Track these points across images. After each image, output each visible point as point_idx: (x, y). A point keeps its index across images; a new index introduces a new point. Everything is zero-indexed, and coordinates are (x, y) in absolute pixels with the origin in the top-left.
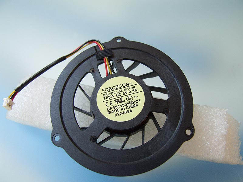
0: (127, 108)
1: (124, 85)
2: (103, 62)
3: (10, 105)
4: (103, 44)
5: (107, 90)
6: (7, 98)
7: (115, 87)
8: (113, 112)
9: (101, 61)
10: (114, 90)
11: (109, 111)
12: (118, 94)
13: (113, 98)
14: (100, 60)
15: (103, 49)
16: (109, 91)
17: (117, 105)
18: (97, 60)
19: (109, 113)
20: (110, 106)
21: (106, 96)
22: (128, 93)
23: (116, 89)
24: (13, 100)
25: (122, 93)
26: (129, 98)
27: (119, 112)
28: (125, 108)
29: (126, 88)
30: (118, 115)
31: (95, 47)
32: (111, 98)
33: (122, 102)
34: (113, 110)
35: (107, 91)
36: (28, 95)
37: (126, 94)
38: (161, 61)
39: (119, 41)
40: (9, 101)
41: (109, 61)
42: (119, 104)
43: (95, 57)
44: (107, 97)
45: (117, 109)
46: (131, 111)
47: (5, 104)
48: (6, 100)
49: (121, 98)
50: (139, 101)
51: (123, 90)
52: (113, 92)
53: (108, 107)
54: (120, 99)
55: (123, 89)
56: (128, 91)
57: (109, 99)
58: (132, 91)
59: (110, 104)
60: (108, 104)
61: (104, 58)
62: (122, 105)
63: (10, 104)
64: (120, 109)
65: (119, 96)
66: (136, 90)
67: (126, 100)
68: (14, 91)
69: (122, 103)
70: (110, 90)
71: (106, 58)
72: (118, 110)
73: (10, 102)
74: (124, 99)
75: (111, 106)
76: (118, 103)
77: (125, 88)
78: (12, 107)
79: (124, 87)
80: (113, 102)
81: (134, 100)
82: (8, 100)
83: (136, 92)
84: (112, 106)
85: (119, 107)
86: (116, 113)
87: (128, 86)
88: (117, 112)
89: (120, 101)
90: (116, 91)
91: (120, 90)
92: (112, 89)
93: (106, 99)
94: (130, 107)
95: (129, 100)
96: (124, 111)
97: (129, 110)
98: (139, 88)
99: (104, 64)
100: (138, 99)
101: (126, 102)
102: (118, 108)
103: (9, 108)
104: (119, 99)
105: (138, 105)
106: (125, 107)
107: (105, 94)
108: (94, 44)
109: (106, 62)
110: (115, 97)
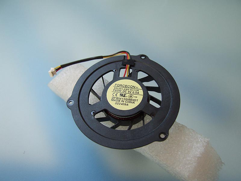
0: (126, 102)
1: (131, 87)
4: (131, 56)
5: (118, 85)
7: (125, 86)
9: (124, 67)
10: (123, 87)
12: (125, 90)
13: (120, 92)
14: (124, 65)
15: (129, 59)
17: (120, 97)
18: (122, 65)
19: (112, 100)
22: (132, 93)
24: (56, 71)
25: (127, 91)
26: (131, 96)
28: (125, 102)
31: (124, 56)
32: (118, 92)
33: (125, 96)
34: (116, 100)
35: (118, 86)
37: (130, 93)
38: (167, 81)
39: (143, 58)
41: (130, 68)
42: (122, 97)
44: (116, 90)
46: (128, 105)
47: (50, 71)
48: (53, 69)
49: (125, 94)
50: (137, 100)
52: (122, 88)
53: (113, 96)
55: (129, 89)
56: (132, 91)
57: (116, 92)
58: (135, 92)
59: (116, 95)
60: (115, 95)
61: (127, 65)
62: (124, 99)
63: (53, 73)
64: (121, 101)
65: (124, 92)
66: (138, 93)
67: (128, 97)
68: (60, 66)
69: (124, 97)
70: (121, 86)
72: (119, 101)
73: (54, 72)
74: (127, 95)
75: (116, 97)
76: (121, 96)
79: (131, 88)
80: (118, 95)
81: (134, 98)
83: (138, 94)
87: (134, 88)
88: (118, 102)
91: (128, 89)
93: (114, 91)
94: (128, 102)
95: (130, 98)
96: (123, 103)
97: (127, 104)
98: (141, 92)
99: (125, 69)
100: (136, 99)
101: (128, 98)
102: (120, 99)
103: (51, 75)
104: (123, 94)
105: (134, 103)
107: (116, 87)
109: (127, 68)
110: (122, 92)
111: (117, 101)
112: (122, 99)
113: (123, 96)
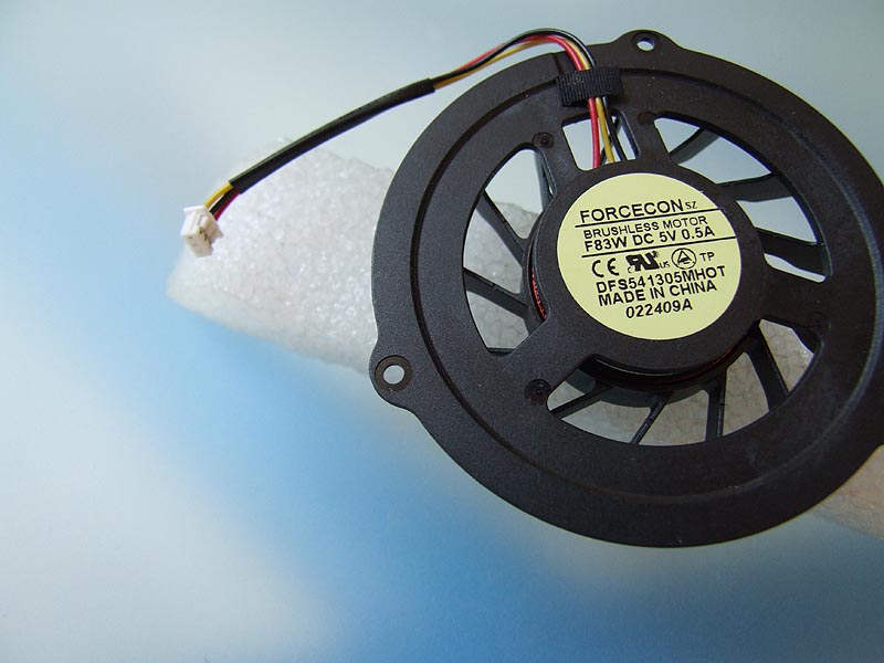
0: (675, 291)
1: (664, 207)
2: (586, 116)
3: (208, 236)
4: (594, 51)
5: (598, 215)
6: (201, 207)
7: (631, 210)
8: (618, 299)
9: (577, 111)
10: (627, 218)
11: (604, 294)
12: (642, 235)
13: (621, 247)
14: (574, 104)
15: (587, 68)
16: (605, 220)
17: (636, 276)
18: (564, 105)
19: (604, 300)
20: (608, 277)
21: (593, 239)
22: (680, 239)
23: (632, 216)
24: (217, 218)
25: (655, 234)
26: (683, 256)
27: (640, 303)
28: (667, 292)
29: (672, 218)
30: (637, 311)
31: (555, 56)
32: (613, 249)
33: (654, 266)
34: (621, 293)
35: (599, 221)
36: (270, 213)
37: (670, 241)
38: (806, 140)
39: (645, 46)
40: (205, 219)
41: (609, 112)
42: (644, 273)
43: (552, 93)
44: (598, 243)
45: (633, 291)
46: (688, 305)
48: (194, 217)
49: (650, 251)
50: (718, 271)
51: (661, 225)
52: (622, 225)
53: (600, 280)
54: (648, 255)
55: (659, 221)
56: (679, 231)
57: (604, 251)
58: (693, 233)
59: (611, 269)
60: (602, 268)
61: (590, 101)
62: (656, 280)
64: (647, 294)
65: (644, 245)
66: (709, 231)
67: (670, 262)
68: (227, 186)
69: (653, 272)
70: (612, 218)
71: (597, 100)
72: (640, 296)
73: (209, 224)
74: (663, 256)
75: (613, 277)
76: (638, 269)
77: (667, 219)
78: (214, 245)
79: (665, 214)
80: (621, 264)
81: (701, 265)
82: (202, 216)
83: (710, 237)
84: (617, 278)
85: (643, 284)
86: (630, 304)
87: (678, 211)
88: (636, 303)
89: (649, 263)
90: (632, 225)
91: (650, 221)
92: (617, 213)
93: (593, 250)
94: (683, 290)
95: (682, 265)
96: (662, 300)
97: (681, 298)
98: (720, 223)
99: (588, 122)
100: (714, 263)
101: (672, 269)
102: (638, 288)
103: (203, 244)
104: (643, 253)
105: (714, 287)
106: (666, 287)
107: (591, 228)
108: (553, 48)
109: (597, 116)
110: (630, 245)
111: (629, 297)
112: (648, 282)
113: (647, 267)
